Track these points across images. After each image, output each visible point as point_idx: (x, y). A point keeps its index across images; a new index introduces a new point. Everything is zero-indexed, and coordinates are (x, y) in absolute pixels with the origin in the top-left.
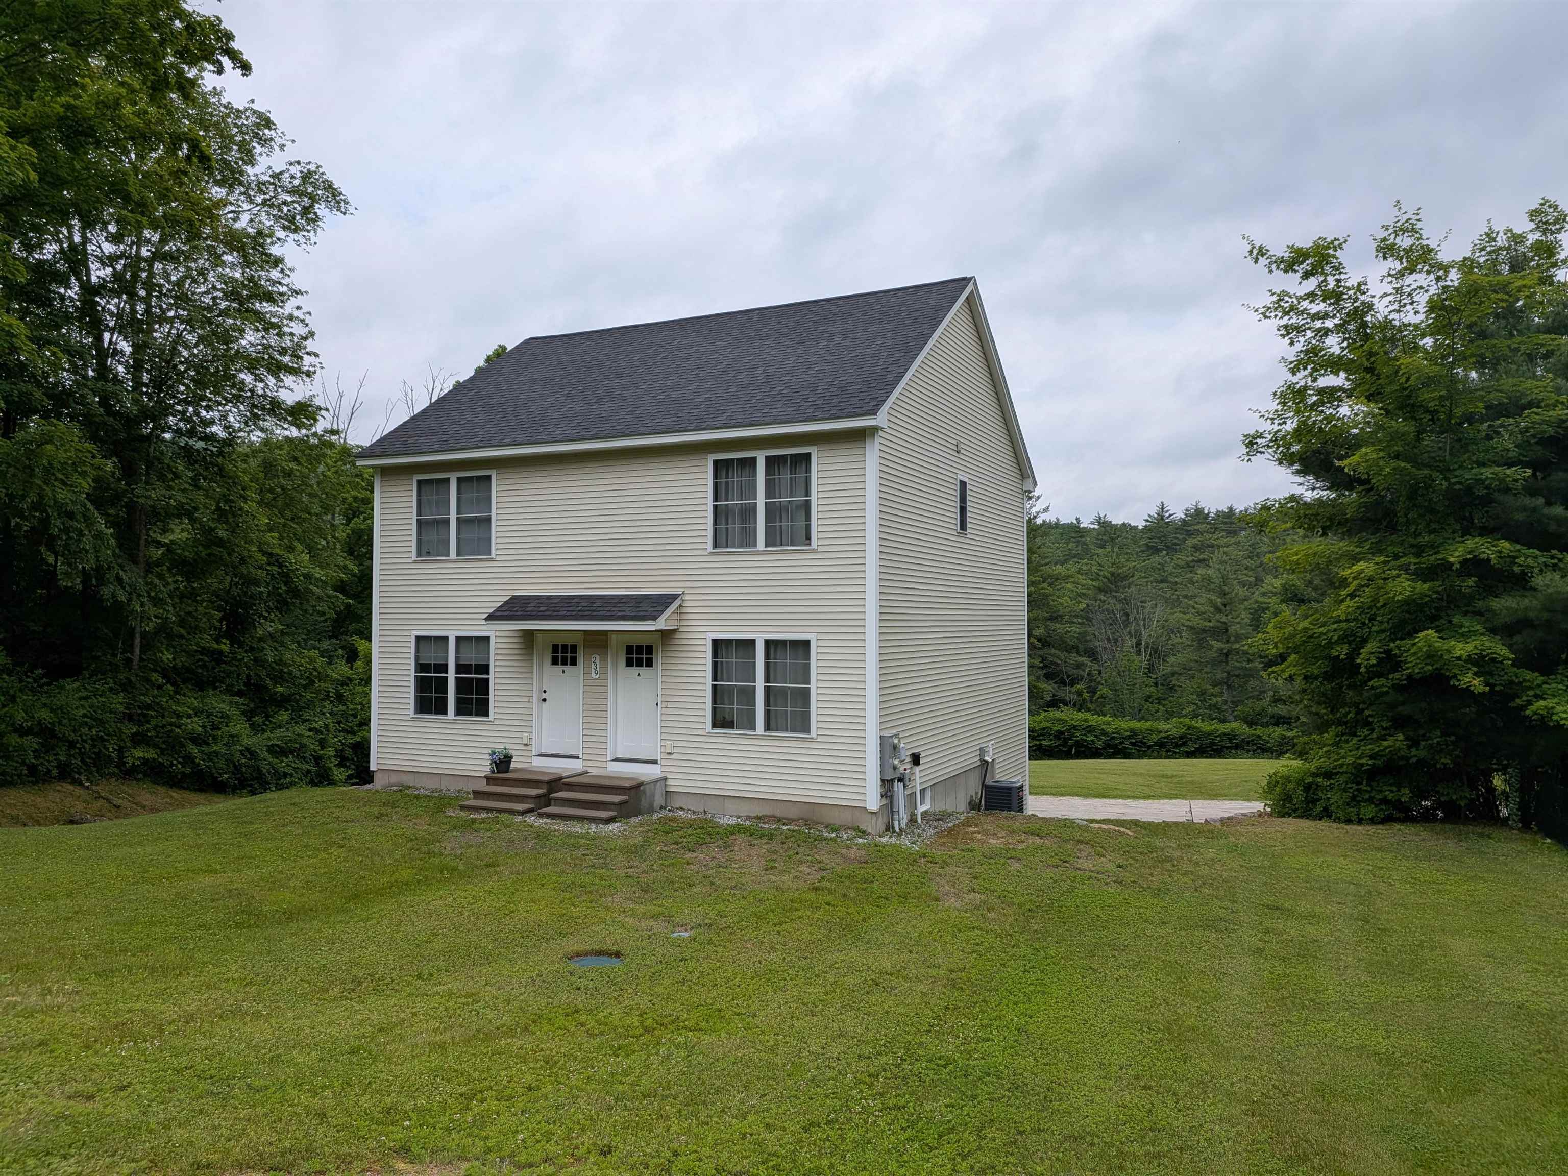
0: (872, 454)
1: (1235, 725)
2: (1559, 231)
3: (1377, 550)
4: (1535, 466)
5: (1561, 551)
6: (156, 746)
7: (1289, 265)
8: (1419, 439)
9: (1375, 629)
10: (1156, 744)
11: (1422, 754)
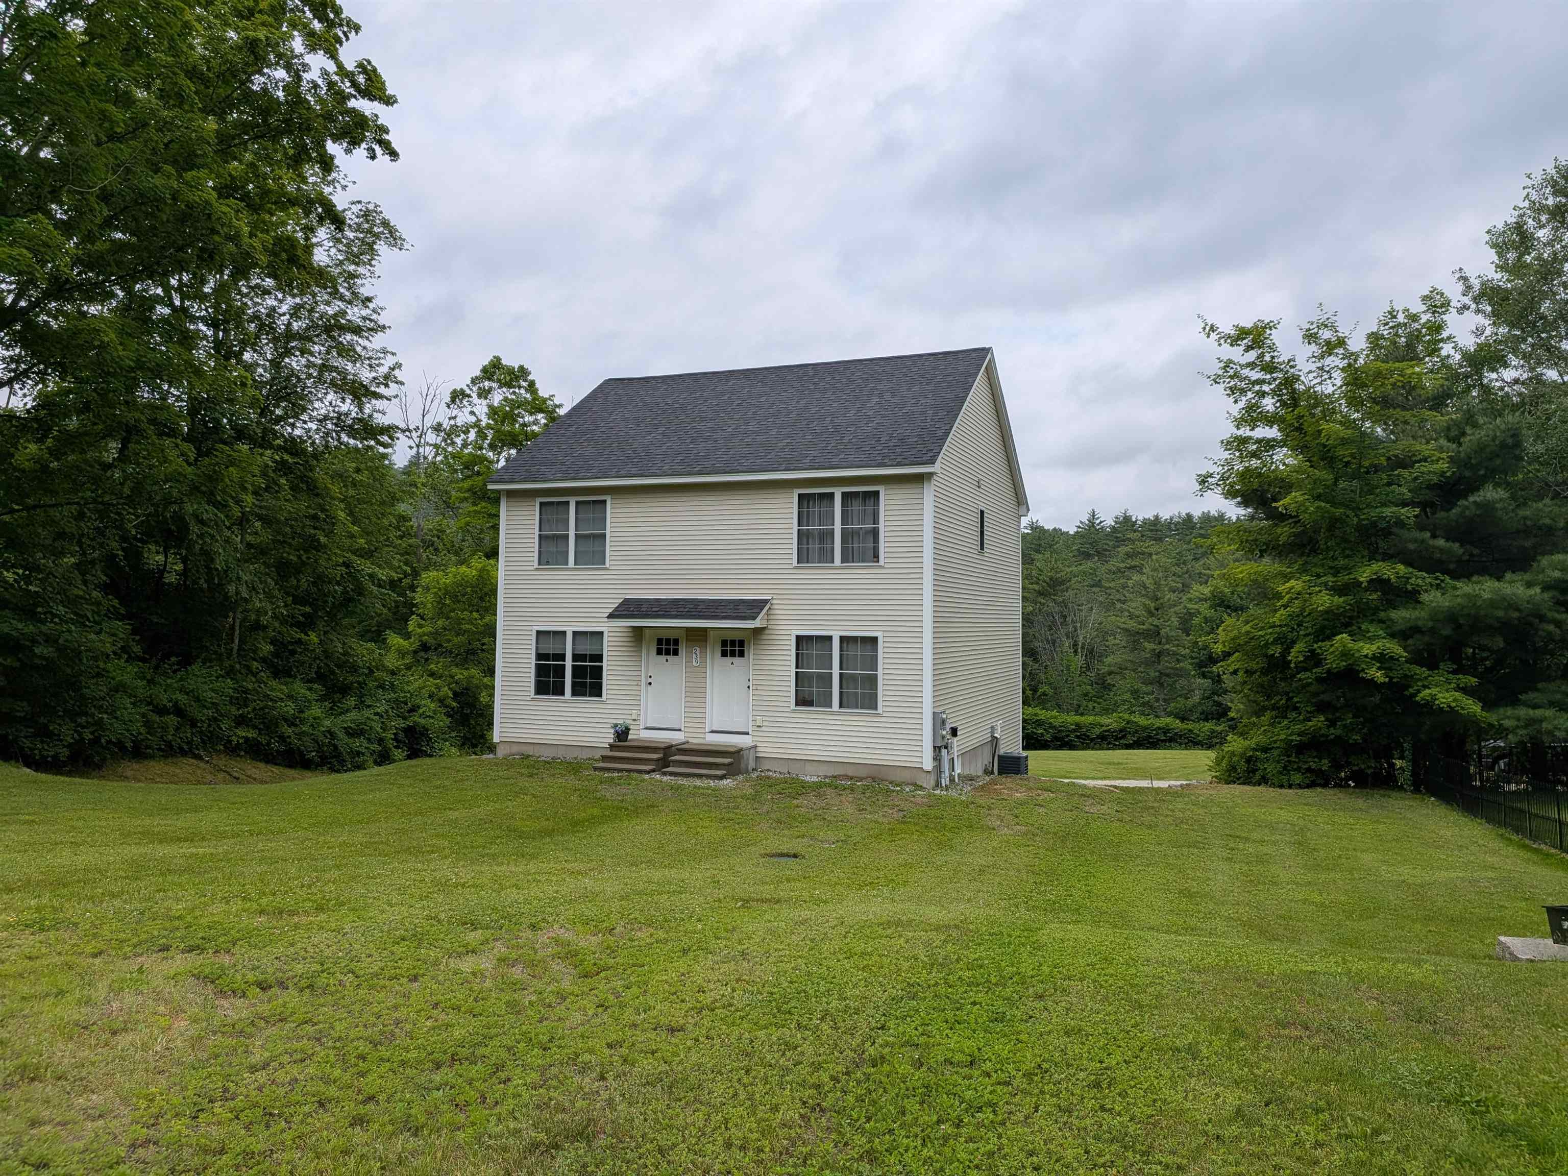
0: (929, 495)
1: (1169, 720)
2: (1444, 313)
3: (1304, 571)
4: (1424, 505)
5: (1443, 574)
6: (255, 727)
7: (1234, 341)
8: (1335, 484)
9: (1302, 633)
10: (1098, 737)
11: (1339, 732)
